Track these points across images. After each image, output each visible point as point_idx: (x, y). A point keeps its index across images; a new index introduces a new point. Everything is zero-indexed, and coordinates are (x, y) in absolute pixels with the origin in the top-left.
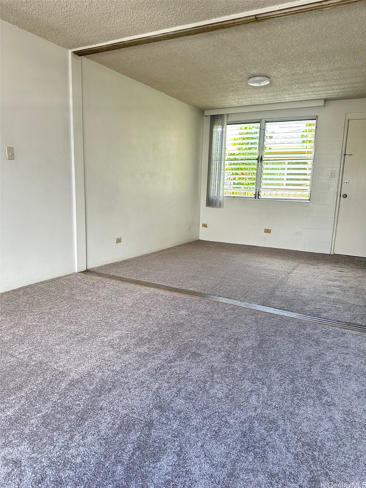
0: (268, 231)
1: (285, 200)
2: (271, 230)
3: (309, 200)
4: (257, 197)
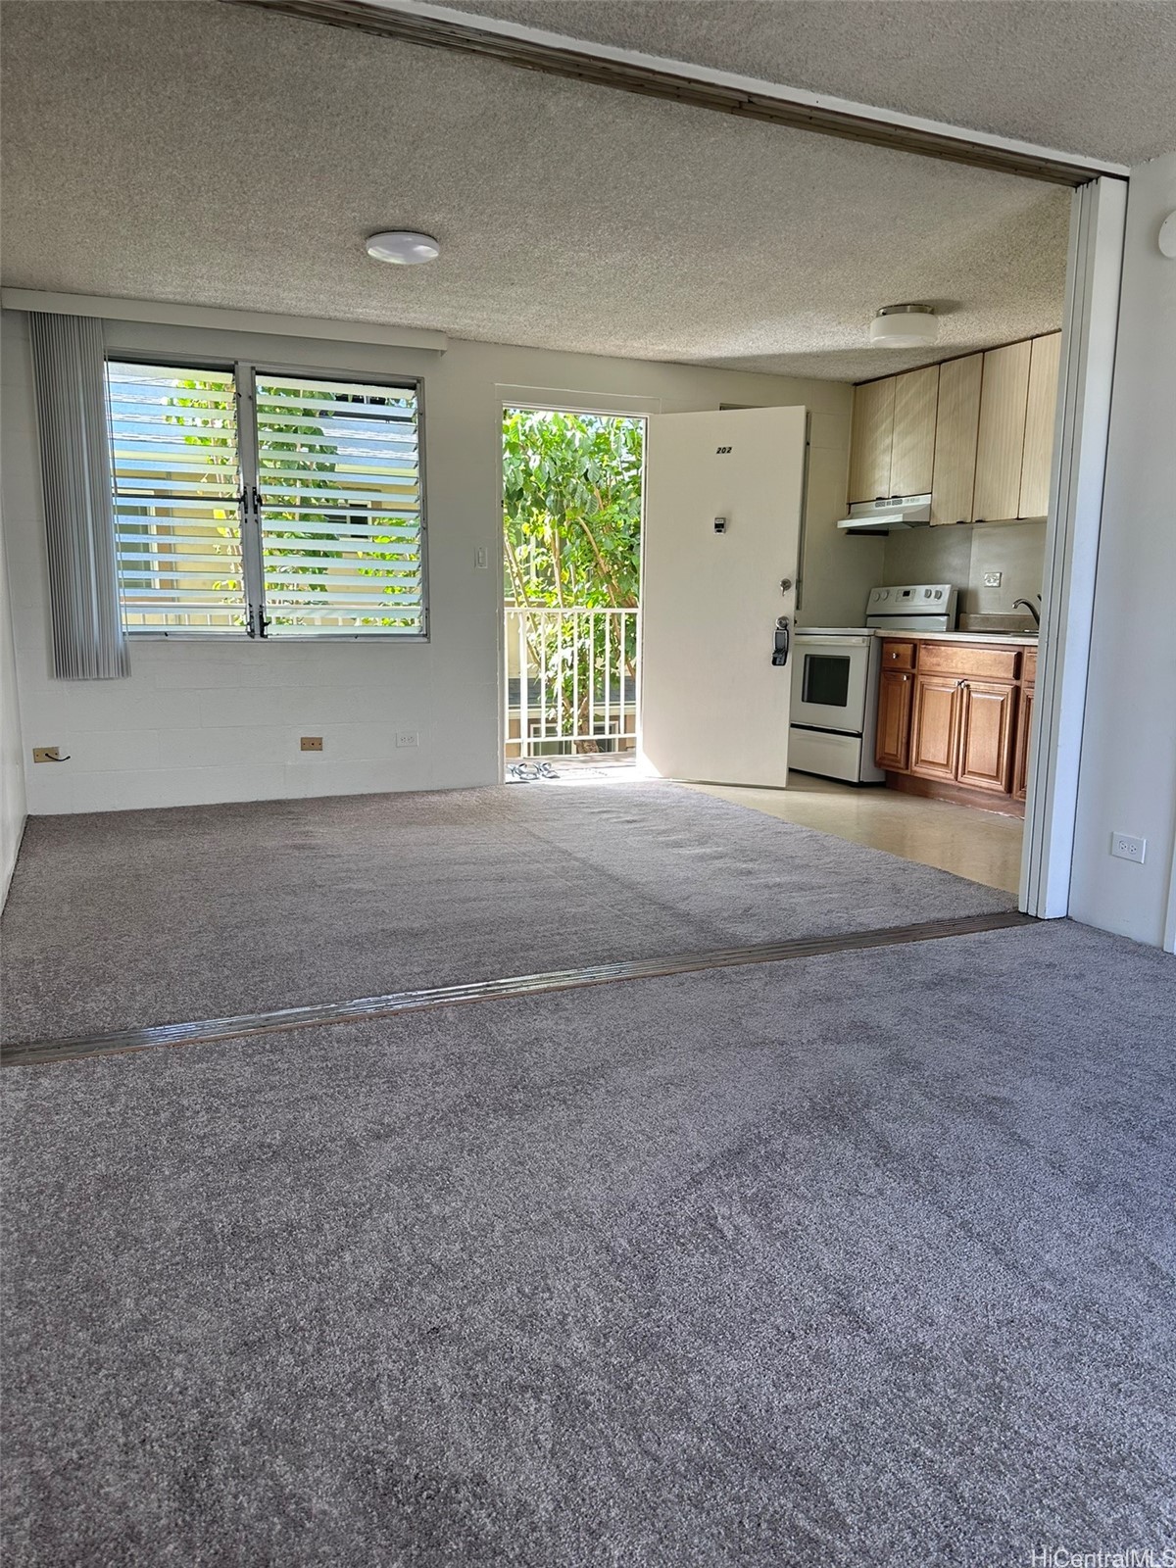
0: (311, 744)
1: (353, 640)
2: (321, 739)
3: (425, 636)
4: (257, 631)
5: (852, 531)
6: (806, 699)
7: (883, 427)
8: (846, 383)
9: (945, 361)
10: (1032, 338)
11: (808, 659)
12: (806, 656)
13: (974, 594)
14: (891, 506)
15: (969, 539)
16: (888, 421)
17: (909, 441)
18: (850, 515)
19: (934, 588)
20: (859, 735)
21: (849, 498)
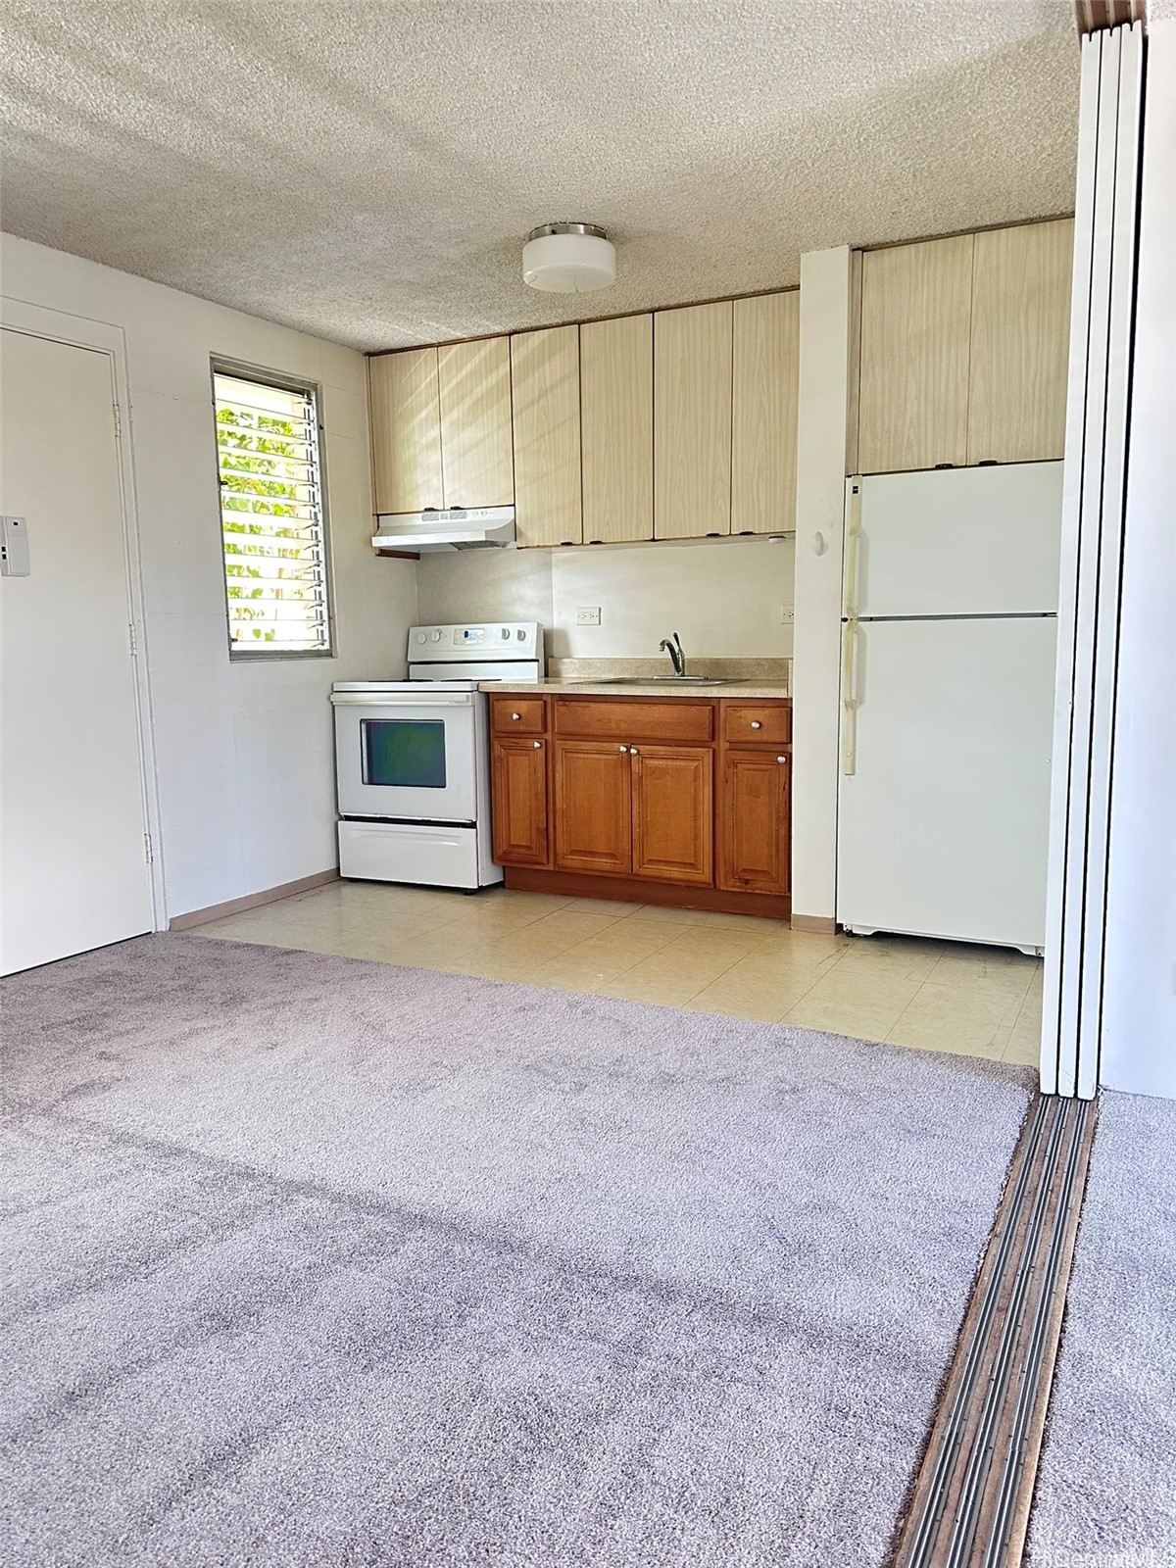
5: (384, 552)
6: (366, 779)
7: (423, 414)
8: (358, 350)
9: (516, 332)
10: (653, 311)
11: (364, 726)
12: (361, 721)
13: (564, 635)
14: (449, 521)
15: (548, 566)
16: (431, 406)
17: (468, 435)
18: (378, 530)
19: (513, 628)
20: (473, 825)
21: (376, 506)
